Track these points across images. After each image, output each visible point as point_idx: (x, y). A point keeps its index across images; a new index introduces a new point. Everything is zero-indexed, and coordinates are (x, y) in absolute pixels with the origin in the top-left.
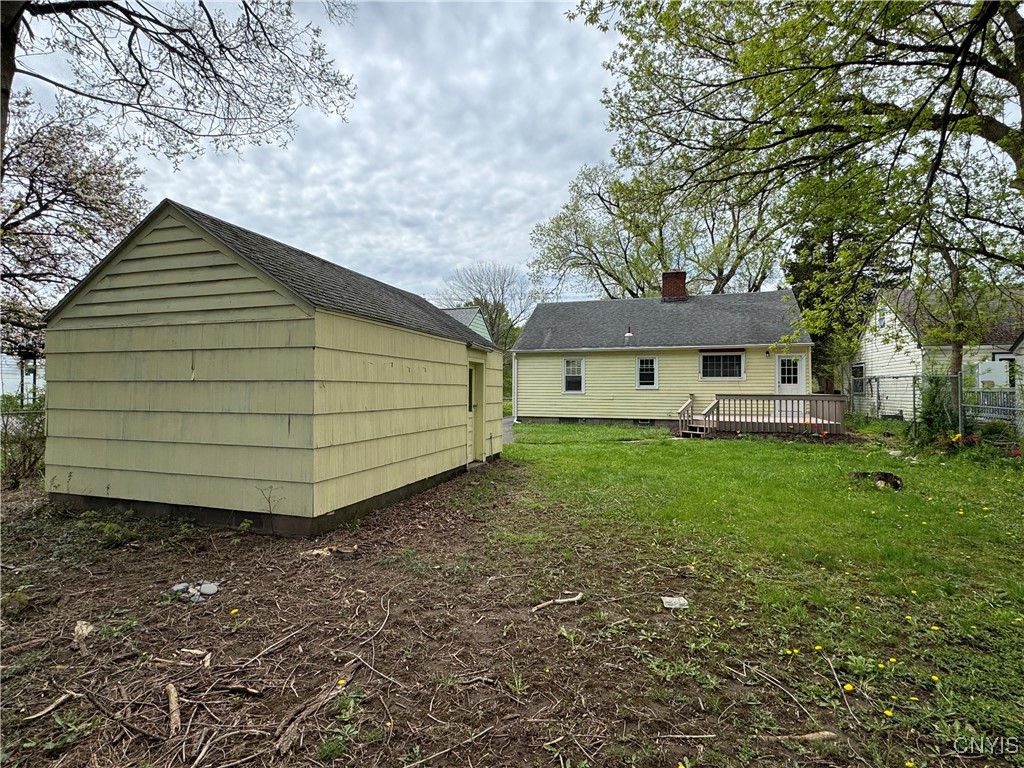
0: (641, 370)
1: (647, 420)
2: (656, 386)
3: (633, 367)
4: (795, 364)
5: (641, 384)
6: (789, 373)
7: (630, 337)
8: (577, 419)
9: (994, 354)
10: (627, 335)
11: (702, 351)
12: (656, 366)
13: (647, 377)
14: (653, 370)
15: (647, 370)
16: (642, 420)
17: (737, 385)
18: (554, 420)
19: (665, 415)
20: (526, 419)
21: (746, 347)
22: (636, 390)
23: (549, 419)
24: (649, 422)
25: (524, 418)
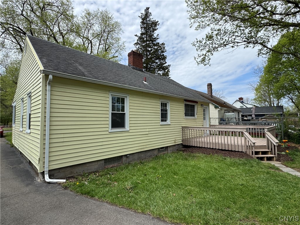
0: (162, 110)
5: (162, 121)
10: (145, 83)
11: (186, 100)
13: (164, 116)
14: (167, 111)
15: (164, 110)
17: (194, 121)
18: (99, 163)
19: (173, 142)
20: (61, 171)
21: (198, 101)
22: (161, 125)
23: (93, 164)
24: (164, 149)
25: (58, 171)
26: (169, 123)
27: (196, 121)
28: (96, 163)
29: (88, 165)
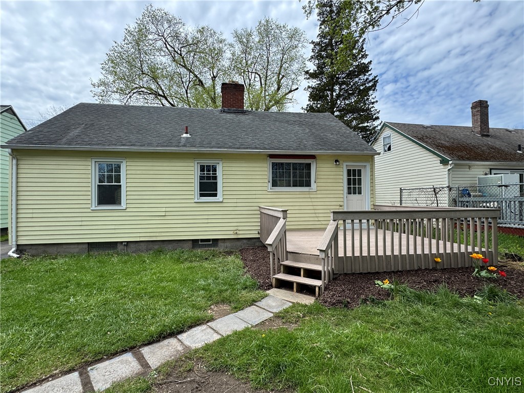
0: (201, 178)
1: (208, 240)
2: (219, 198)
3: (190, 173)
4: (360, 175)
5: (202, 195)
6: (354, 184)
7: (187, 138)
8: (116, 243)
9: (491, 169)
10: (185, 135)
11: (272, 156)
12: (219, 173)
13: (208, 187)
14: (215, 178)
15: (208, 178)
16: (202, 240)
17: (308, 196)
18: (80, 247)
19: (232, 233)
20: (33, 247)
21: (318, 154)
22: (195, 202)
23: (72, 246)
24: (211, 243)
25: (30, 247)
26: (221, 200)
27: (312, 196)
28: (76, 246)
29: (64, 247)
